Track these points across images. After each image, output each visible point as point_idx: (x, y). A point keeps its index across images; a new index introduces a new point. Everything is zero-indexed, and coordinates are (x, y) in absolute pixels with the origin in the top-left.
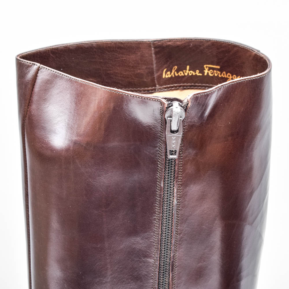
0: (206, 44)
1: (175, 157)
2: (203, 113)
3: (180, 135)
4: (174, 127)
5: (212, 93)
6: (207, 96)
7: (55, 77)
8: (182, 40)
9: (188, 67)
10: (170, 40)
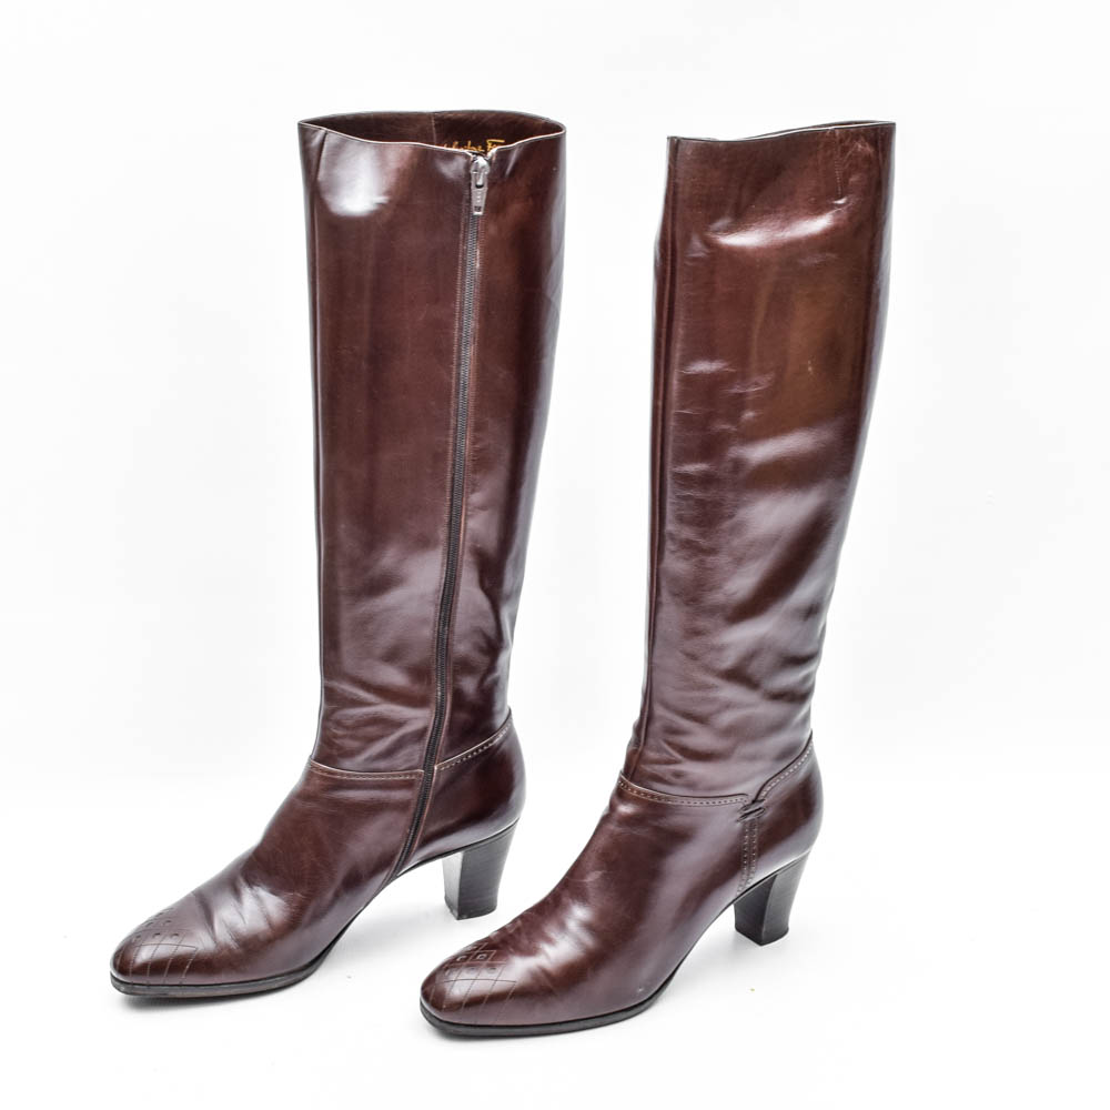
0: (489, 116)
1: (480, 213)
2: (504, 173)
3: (485, 189)
4: (480, 183)
5: (514, 148)
6: (508, 152)
7: (344, 141)
8: (463, 112)
9: (470, 143)
10: (450, 112)
